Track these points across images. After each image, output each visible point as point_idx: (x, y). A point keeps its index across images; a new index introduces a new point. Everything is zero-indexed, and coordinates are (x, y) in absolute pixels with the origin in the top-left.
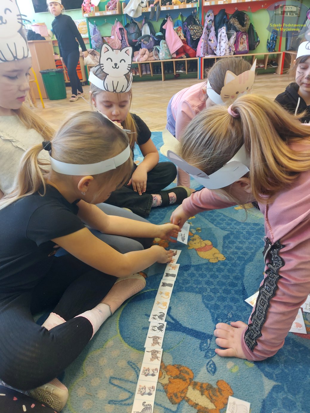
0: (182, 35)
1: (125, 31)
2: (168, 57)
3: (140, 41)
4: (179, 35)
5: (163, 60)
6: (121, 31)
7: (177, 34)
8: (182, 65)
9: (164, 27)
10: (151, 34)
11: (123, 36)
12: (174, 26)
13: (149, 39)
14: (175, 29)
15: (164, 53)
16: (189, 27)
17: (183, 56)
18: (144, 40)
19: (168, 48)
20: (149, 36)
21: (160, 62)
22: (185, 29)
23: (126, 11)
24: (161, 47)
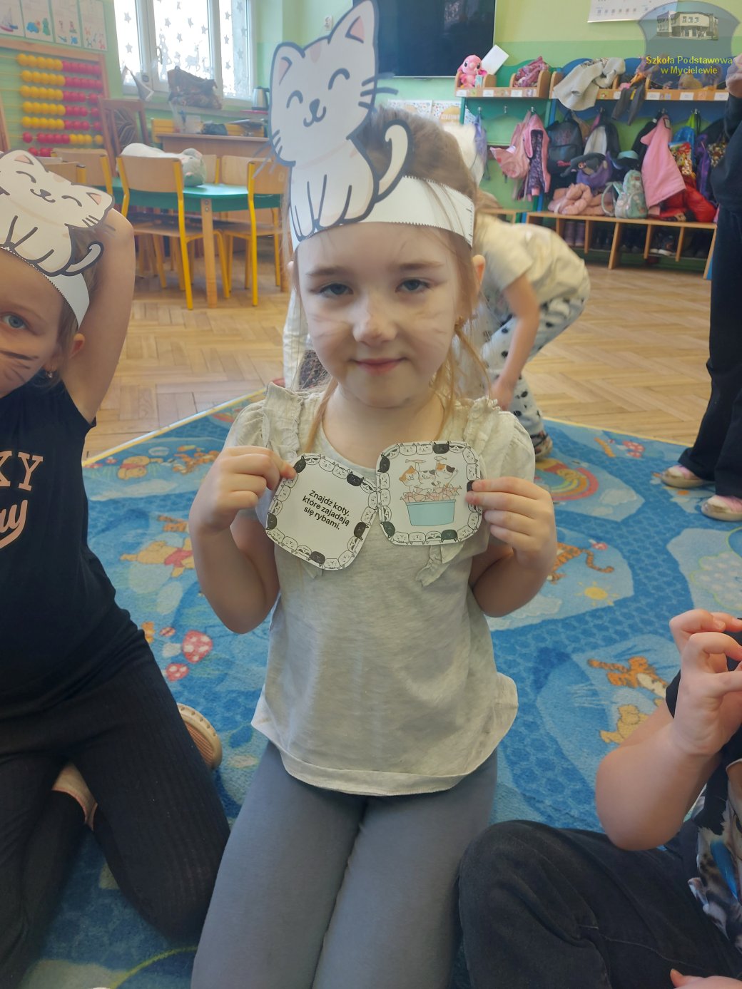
0: (688, 163)
1: (546, 139)
2: (638, 214)
3: (576, 166)
4: (680, 163)
5: (621, 217)
6: (537, 136)
7: (676, 160)
8: (671, 237)
9: (644, 140)
10: (609, 153)
11: (538, 149)
12: (673, 140)
13: (600, 163)
14: (671, 146)
15: (629, 201)
16: (711, 148)
17: (677, 216)
18: (585, 164)
19: (644, 192)
20: (600, 158)
21: (614, 224)
22: (699, 150)
23: (557, 93)
24: (625, 188)
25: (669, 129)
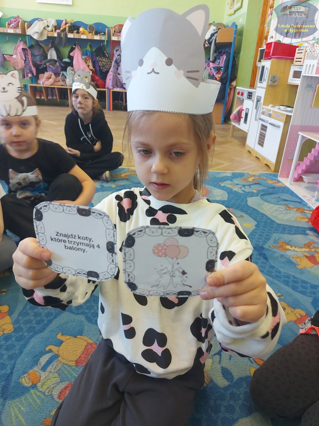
0: (90, 64)
1: (29, 52)
3: (45, 64)
4: (88, 65)
6: (25, 51)
7: (86, 63)
9: (71, 54)
10: (58, 59)
11: (27, 56)
12: (83, 54)
13: (56, 64)
14: (83, 57)
15: (71, 80)
16: (98, 59)
18: (49, 63)
20: (55, 61)
21: (67, 89)
22: (94, 59)
23: (29, 32)
24: (68, 74)
25: (81, 50)
